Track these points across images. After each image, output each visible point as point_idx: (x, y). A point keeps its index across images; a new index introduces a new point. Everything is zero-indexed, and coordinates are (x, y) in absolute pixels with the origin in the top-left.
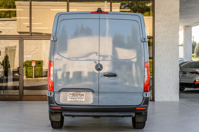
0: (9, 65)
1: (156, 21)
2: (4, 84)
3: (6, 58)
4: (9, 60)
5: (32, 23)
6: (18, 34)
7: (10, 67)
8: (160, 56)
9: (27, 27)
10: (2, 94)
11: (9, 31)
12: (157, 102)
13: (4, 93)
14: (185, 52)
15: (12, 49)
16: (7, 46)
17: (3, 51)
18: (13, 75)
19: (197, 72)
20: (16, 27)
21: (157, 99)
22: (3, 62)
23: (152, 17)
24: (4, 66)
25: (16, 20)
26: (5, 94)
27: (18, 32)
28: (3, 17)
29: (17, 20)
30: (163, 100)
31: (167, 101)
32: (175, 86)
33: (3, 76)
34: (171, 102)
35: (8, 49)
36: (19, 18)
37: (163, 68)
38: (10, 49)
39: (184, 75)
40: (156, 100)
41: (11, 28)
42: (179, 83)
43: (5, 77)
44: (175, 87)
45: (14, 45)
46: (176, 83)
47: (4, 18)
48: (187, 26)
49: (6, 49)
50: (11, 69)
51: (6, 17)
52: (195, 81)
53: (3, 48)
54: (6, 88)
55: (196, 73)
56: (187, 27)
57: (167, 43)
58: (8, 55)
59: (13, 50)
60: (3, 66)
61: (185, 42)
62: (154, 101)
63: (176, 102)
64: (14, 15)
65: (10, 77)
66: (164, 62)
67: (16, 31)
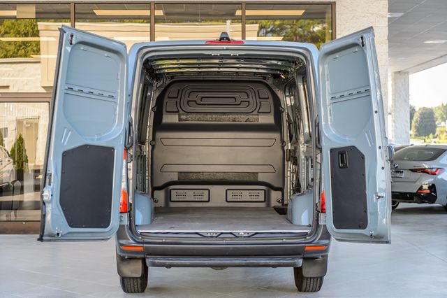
0: (27, 157)
2: (16, 198)
3: (20, 141)
4: (27, 145)
6: (44, 91)
7: (27, 161)
10: (13, 218)
11: (24, 85)
13: (16, 216)
14: (395, 126)
15: (31, 124)
16: (20, 116)
17: (12, 128)
18: (35, 177)
19: (425, 169)
20: (40, 77)
22: (13, 151)
24: (16, 159)
25: (39, 62)
26: (19, 218)
27: (43, 87)
28: (12, 56)
29: (42, 61)
33: (15, 181)
35: (25, 122)
36: (45, 56)
38: (27, 123)
39: (398, 175)
41: (28, 78)
43: (18, 181)
45: (35, 114)
47: (14, 57)
48: (399, 72)
49: (19, 122)
50: (30, 166)
51: (17, 57)
52: (421, 188)
53: (12, 121)
54: (19, 206)
55: (422, 172)
56: (398, 75)
58: (23, 137)
59: (33, 125)
60: (14, 159)
61: (395, 105)
64: (34, 51)
65: (29, 182)
67: (39, 85)
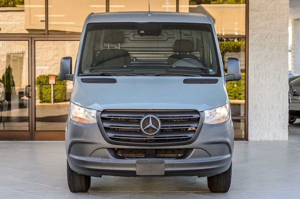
0: (13, 82)
1: (252, 10)
2: (4, 114)
3: (9, 70)
4: (14, 73)
5: (50, 15)
6: (27, 32)
7: (14, 85)
8: (258, 67)
9: (41, 21)
10: (2, 128)
11: (12, 28)
12: (252, 141)
13: (4, 126)
14: (294, 61)
15: (17, 57)
16: (9, 51)
17: (4, 59)
18: (20, 97)
20: (24, 22)
21: (252, 136)
22: (3, 77)
23: (245, 5)
24: (5, 84)
25: (23, 11)
26: (7, 128)
27: (27, 30)
28: (3, 6)
29: (25, 9)
30: (263, 138)
31: (268, 140)
32: (282, 115)
33: (4, 100)
34: (274, 141)
35: (12, 56)
36: (28, 6)
37: (262, 86)
38: (13, 57)
39: (296, 98)
40: (250, 138)
41: (15, 23)
42: (288, 111)
43: (5, 101)
44: (282, 117)
45: (20, 50)
46: (283, 110)
47: (5, 7)
48: (298, 19)
49: (8, 56)
50: (17, 89)
51: (8, 6)
53: (3, 55)
54: (8, 119)
56: (297, 22)
57: (268, 46)
58: (11, 67)
59: (19, 58)
60: (4, 84)
61: (294, 44)
62: (247, 140)
63: (283, 141)
64: (20, 3)
65: (15, 102)
66: (264, 77)
67: (23, 28)
